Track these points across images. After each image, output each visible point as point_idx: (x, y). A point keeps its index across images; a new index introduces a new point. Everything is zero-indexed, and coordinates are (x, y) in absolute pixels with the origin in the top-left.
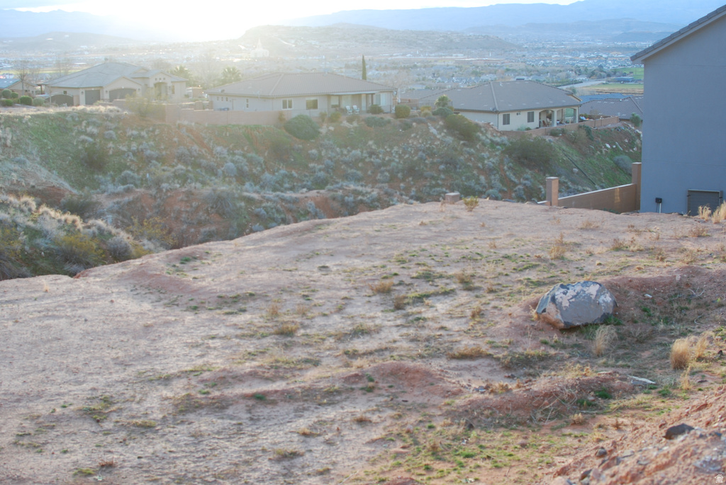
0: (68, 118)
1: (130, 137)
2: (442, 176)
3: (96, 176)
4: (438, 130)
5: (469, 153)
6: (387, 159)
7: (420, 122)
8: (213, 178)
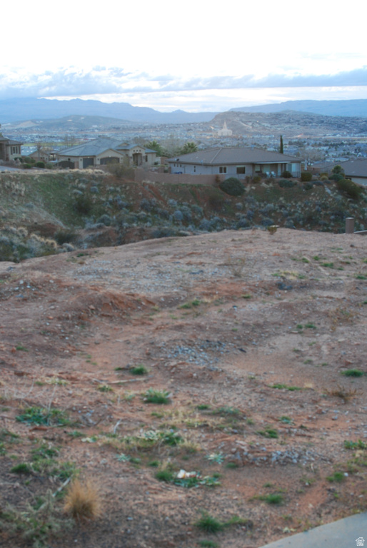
0: (66, 177)
1: (108, 191)
2: (332, 224)
3: (83, 218)
4: (331, 190)
5: (353, 208)
6: (292, 210)
7: (318, 184)
8: (166, 221)
